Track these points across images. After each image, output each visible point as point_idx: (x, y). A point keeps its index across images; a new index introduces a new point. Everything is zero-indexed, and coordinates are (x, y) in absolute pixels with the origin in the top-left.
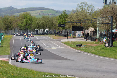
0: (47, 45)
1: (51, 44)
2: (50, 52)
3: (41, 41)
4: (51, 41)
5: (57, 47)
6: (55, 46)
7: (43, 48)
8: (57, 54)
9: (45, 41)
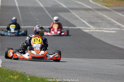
0: (92, 23)
1: (99, 21)
2: (100, 41)
3: (74, 13)
4: (100, 13)
5: (119, 27)
6: (112, 25)
7: (79, 29)
8: (121, 47)
9: (84, 12)
